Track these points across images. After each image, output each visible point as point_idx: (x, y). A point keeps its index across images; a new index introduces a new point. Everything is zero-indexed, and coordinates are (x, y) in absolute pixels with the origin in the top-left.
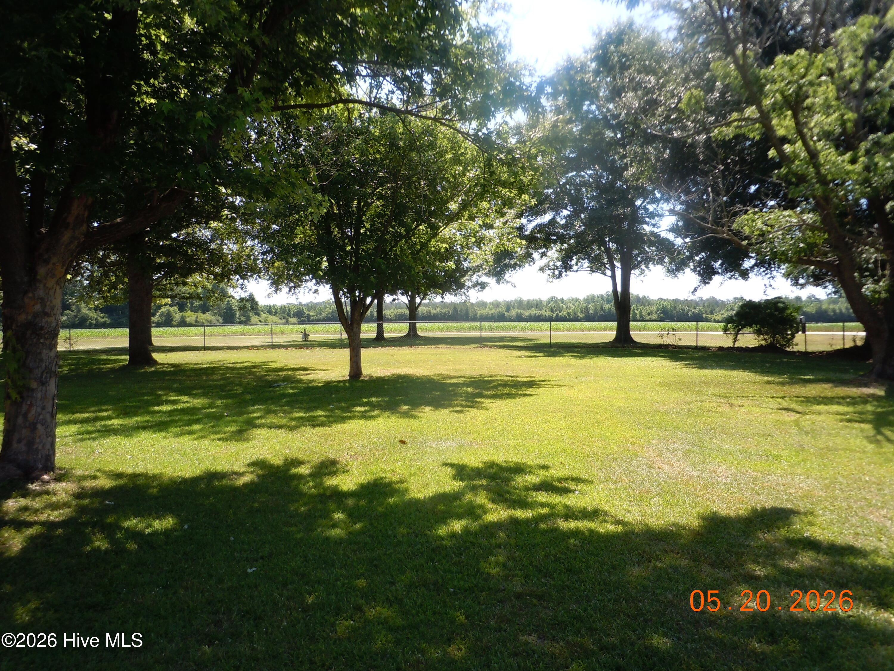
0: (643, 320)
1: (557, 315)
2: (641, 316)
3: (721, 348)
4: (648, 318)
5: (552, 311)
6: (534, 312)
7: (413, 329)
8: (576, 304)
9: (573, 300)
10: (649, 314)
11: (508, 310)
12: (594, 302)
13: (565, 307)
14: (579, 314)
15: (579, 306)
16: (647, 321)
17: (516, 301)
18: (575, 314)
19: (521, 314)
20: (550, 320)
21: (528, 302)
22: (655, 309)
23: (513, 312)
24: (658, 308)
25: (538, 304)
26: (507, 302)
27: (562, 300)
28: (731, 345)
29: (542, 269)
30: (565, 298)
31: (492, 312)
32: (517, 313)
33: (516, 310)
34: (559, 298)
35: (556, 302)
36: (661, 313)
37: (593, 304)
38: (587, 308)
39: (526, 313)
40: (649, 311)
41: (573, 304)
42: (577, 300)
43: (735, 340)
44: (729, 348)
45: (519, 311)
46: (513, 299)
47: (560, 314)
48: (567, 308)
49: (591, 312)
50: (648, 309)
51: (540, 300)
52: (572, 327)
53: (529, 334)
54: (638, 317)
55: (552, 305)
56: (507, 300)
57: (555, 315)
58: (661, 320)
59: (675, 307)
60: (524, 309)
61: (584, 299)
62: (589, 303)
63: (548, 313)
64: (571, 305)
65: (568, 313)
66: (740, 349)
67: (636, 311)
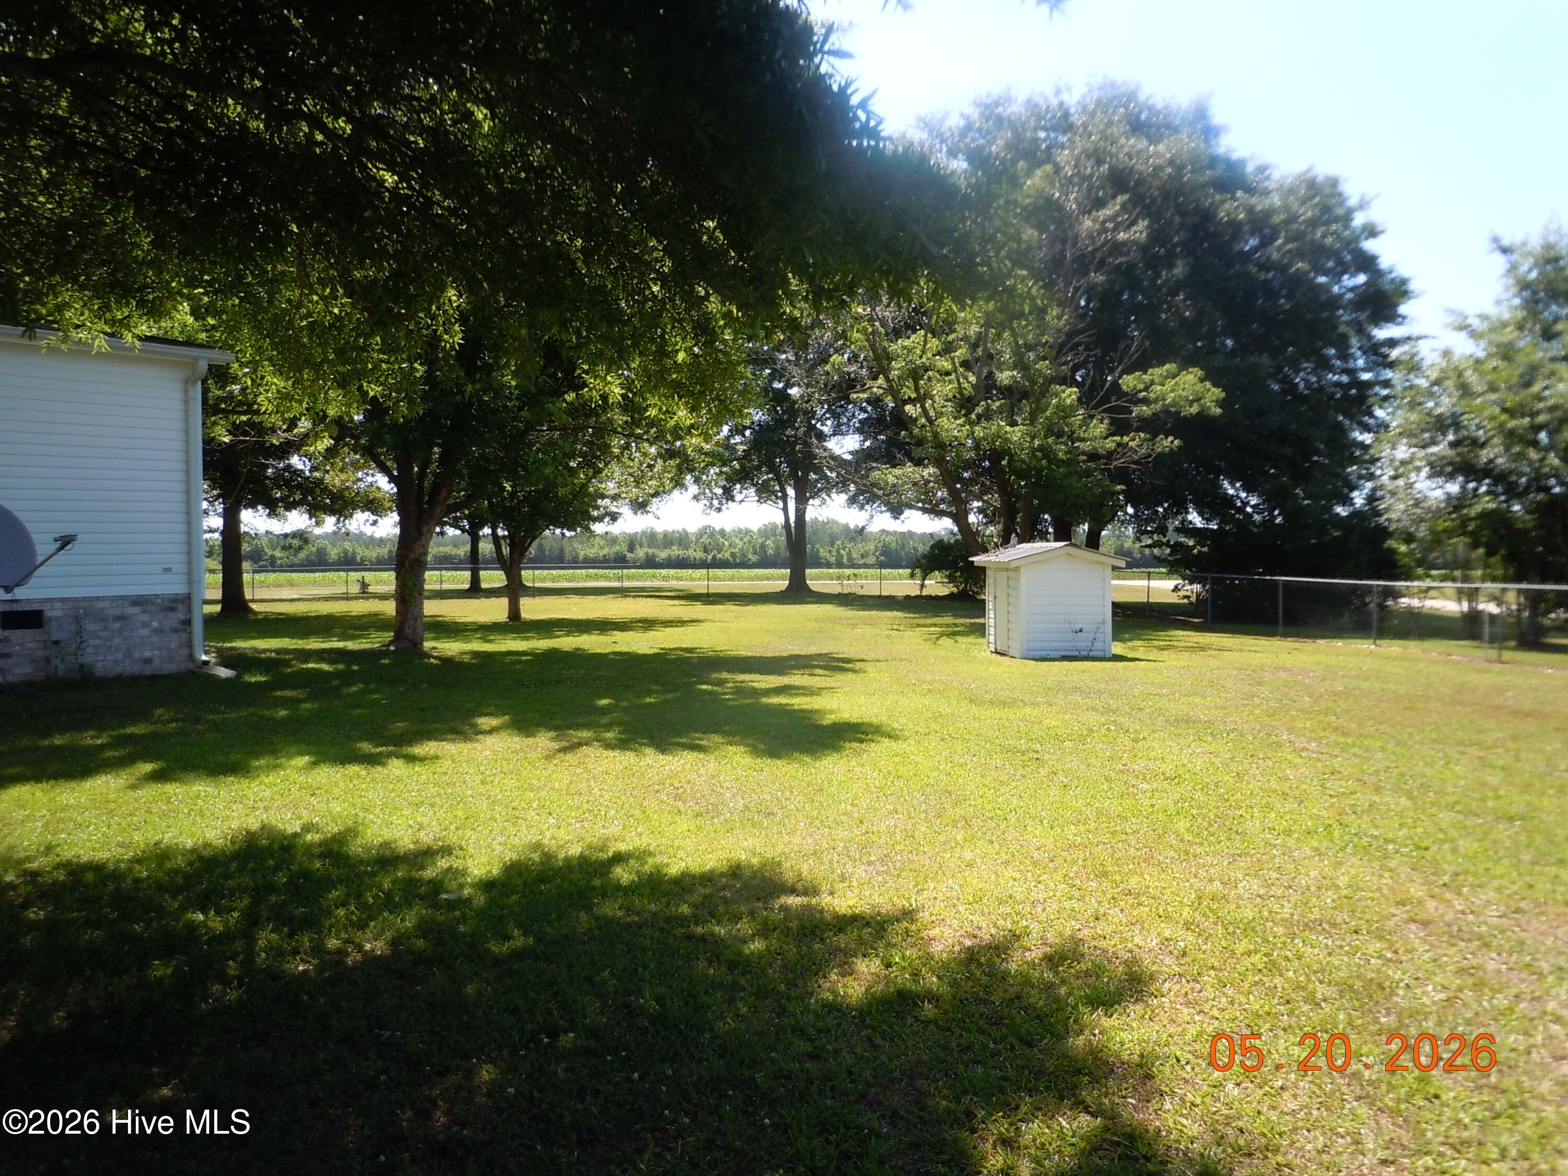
0: (853, 566)
1: (714, 557)
2: (850, 559)
3: (908, 597)
4: (862, 562)
5: (706, 550)
6: (675, 552)
7: (475, 580)
8: (746, 540)
9: (740, 531)
10: (863, 556)
11: (631, 549)
12: (775, 535)
13: (726, 543)
14: (750, 556)
15: (750, 542)
16: (860, 567)
17: (644, 533)
18: (744, 555)
19: (654, 556)
20: (703, 565)
21: (666, 535)
22: (872, 547)
23: (641, 553)
24: (876, 547)
25: (682, 539)
26: (630, 535)
27: (722, 532)
28: (918, 593)
29: (696, 498)
30: (728, 529)
31: (605, 551)
32: (647, 553)
33: (646, 550)
34: (717, 529)
35: (712, 535)
36: (881, 555)
37: (773, 539)
38: (763, 546)
39: (663, 555)
40: (862, 551)
41: (741, 539)
42: (748, 532)
43: (922, 586)
44: (917, 597)
45: (650, 551)
46: (639, 530)
47: (719, 556)
48: (730, 545)
49: (770, 552)
50: (861, 547)
51: (684, 530)
52: (737, 575)
53: (674, 584)
54: (845, 560)
55: (705, 540)
56: (628, 531)
57: (710, 557)
58: (882, 565)
59: (903, 545)
60: (658, 547)
61: (759, 530)
62: (767, 538)
63: (700, 555)
64: (737, 541)
65: (733, 555)
66: (929, 598)
67: (842, 552)
